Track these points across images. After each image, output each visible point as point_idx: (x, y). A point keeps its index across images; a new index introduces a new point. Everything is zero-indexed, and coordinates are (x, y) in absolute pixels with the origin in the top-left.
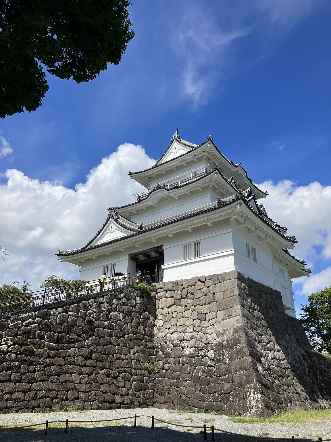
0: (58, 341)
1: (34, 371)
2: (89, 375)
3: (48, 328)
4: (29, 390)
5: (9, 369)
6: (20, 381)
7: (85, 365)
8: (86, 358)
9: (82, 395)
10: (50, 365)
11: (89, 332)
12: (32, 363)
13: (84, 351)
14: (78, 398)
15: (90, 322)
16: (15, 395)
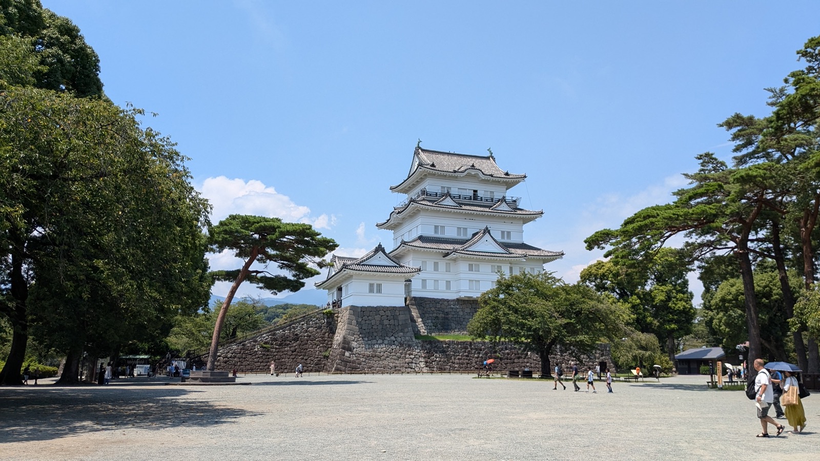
0: (280, 345)
1: (269, 358)
2: (293, 359)
3: (275, 340)
4: (266, 365)
5: (258, 357)
6: (262, 362)
7: (292, 355)
8: (293, 352)
9: (288, 367)
10: (275, 356)
11: (296, 340)
12: (268, 355)
13: (292, 349)
14: (286, 368)
15: (297, 335)
16: (260, 367)
